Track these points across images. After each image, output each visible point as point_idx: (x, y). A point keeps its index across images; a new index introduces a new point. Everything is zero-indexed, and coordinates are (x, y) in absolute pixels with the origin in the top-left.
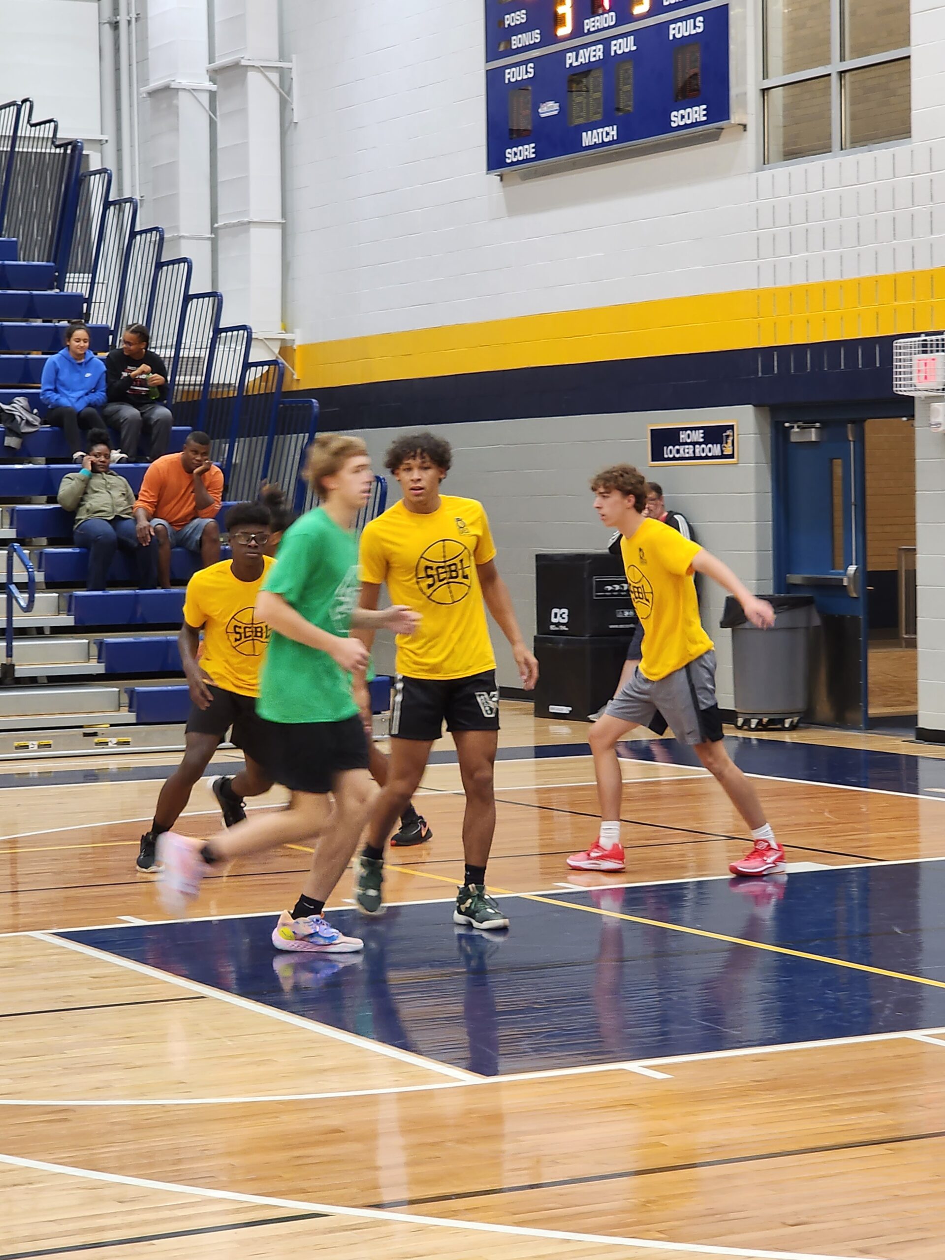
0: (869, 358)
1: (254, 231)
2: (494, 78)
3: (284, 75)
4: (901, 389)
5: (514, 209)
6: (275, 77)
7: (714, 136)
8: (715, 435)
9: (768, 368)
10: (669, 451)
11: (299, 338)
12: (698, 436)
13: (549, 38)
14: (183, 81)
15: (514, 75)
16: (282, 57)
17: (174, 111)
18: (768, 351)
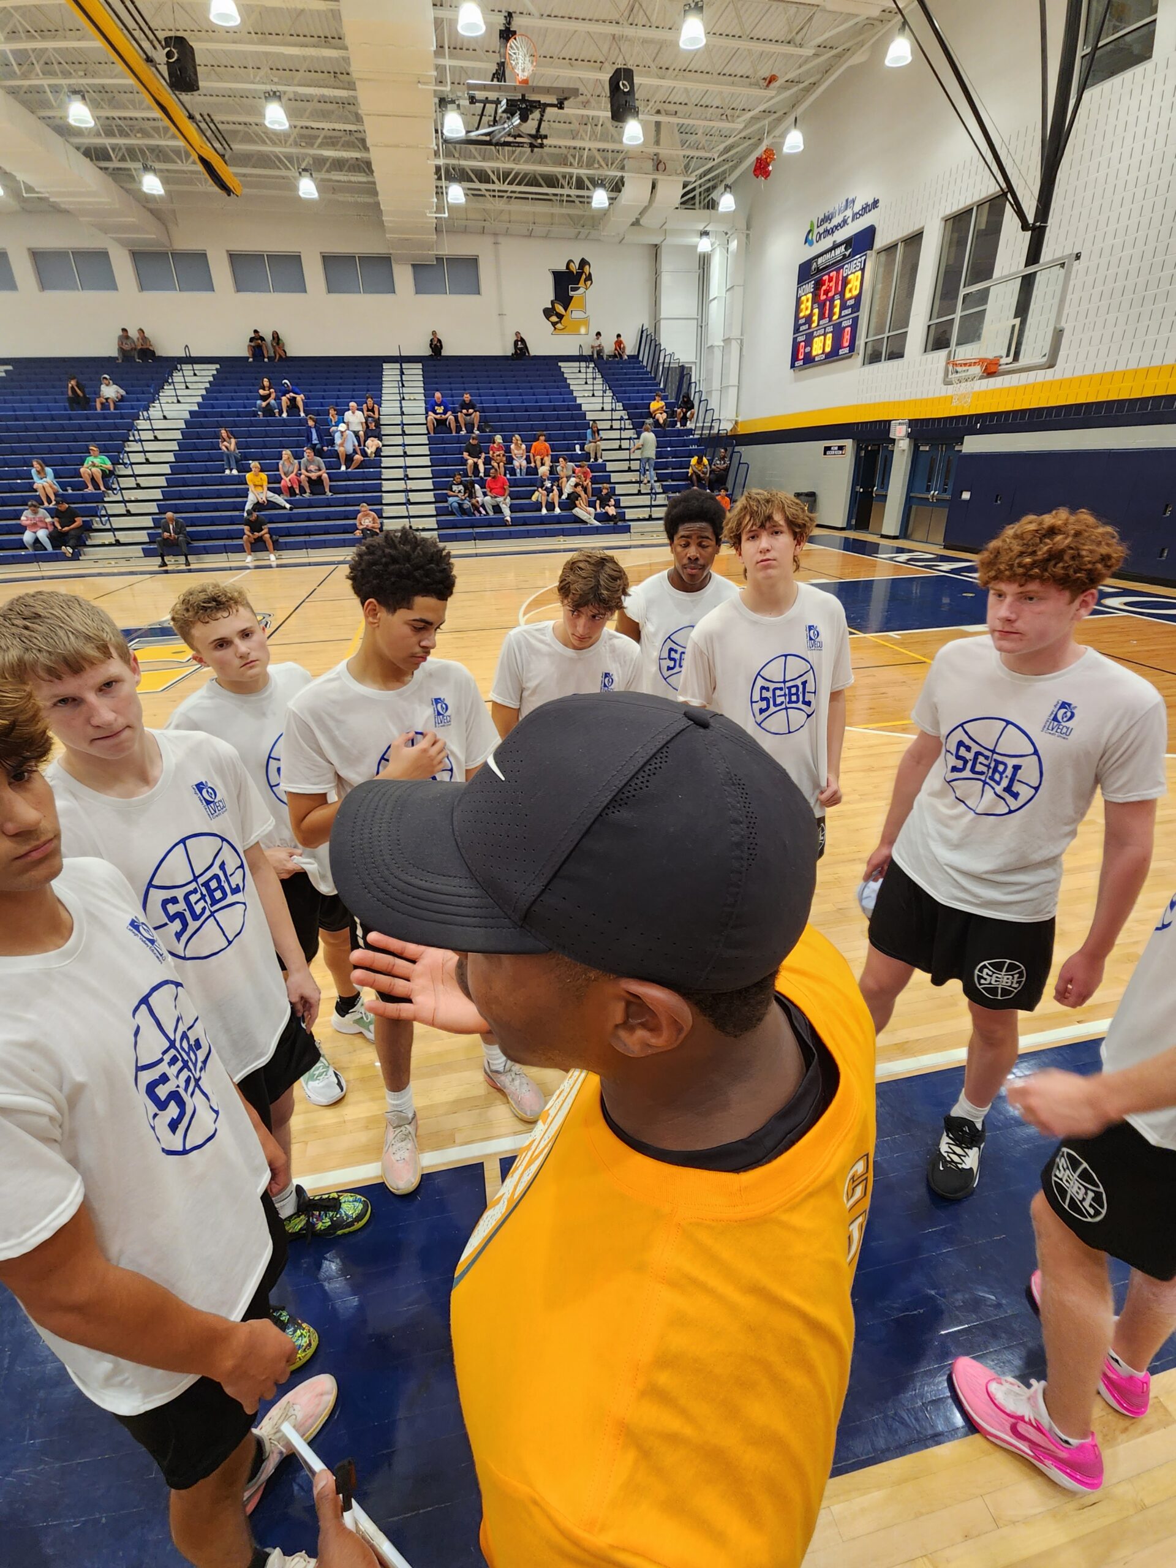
0: (885, 426)
1: (730, 388)
2: (795, 339)
3: (742, 340)
4: (892, 436)
5: (797, 380)
6: (739, 341)
7: (850, 357)
8: (841, 448)
9: (858, 428)
10: (828, 452)
11: (740, 419)
12: (836, 448)
13: (809, 328)
14: (716, 344)
15: (799, 339)
16: (742, 335)
17: (713, 352)
18: (858, 424)
